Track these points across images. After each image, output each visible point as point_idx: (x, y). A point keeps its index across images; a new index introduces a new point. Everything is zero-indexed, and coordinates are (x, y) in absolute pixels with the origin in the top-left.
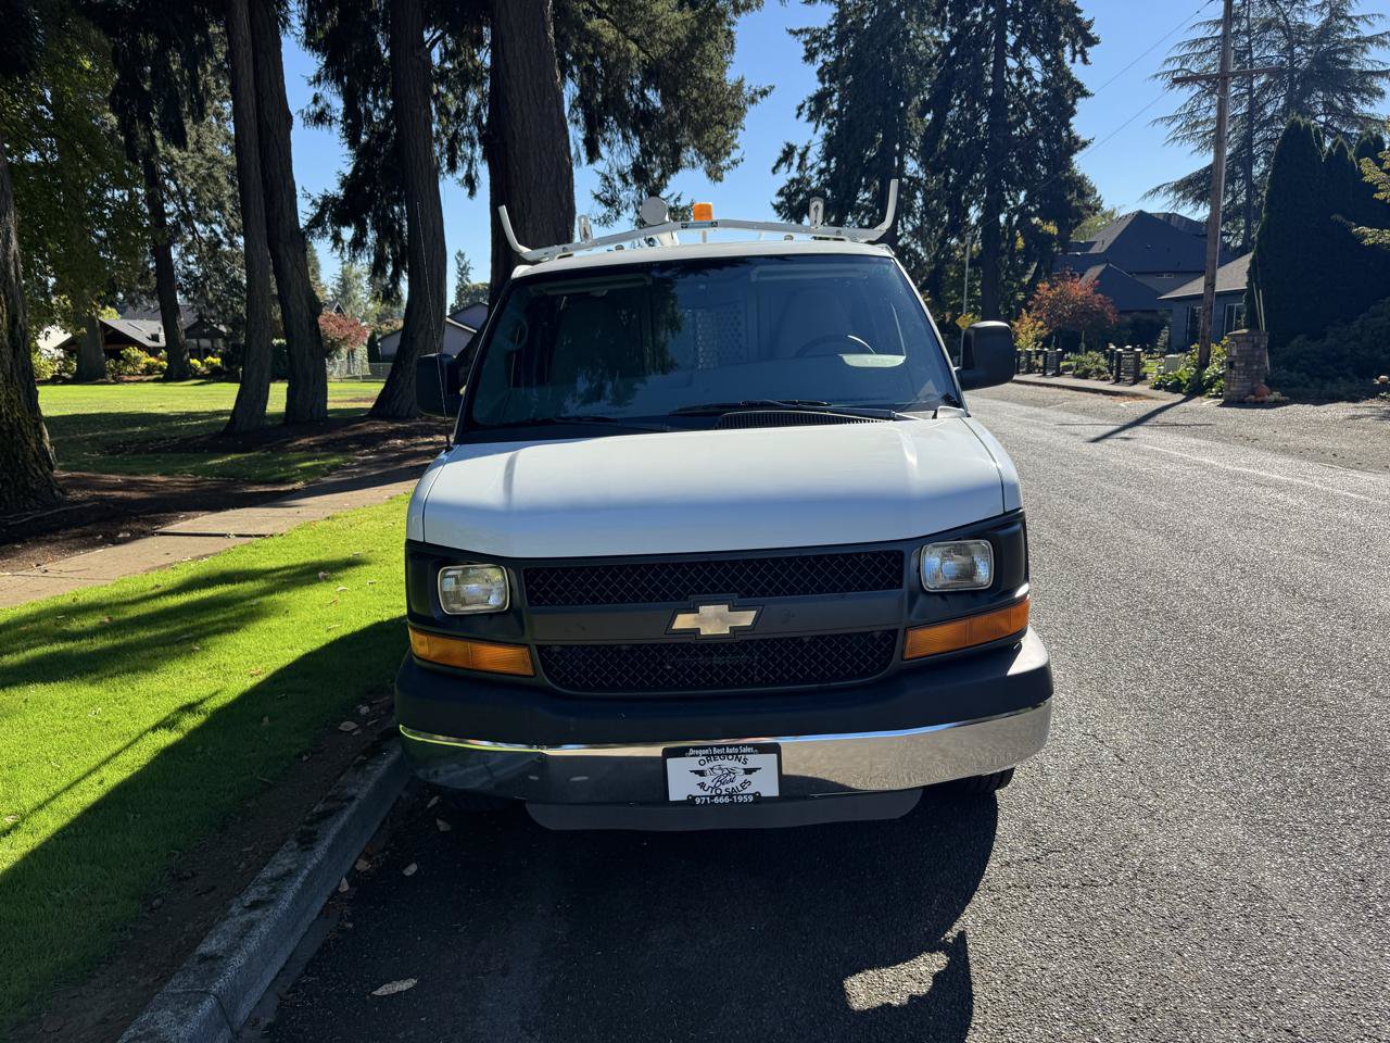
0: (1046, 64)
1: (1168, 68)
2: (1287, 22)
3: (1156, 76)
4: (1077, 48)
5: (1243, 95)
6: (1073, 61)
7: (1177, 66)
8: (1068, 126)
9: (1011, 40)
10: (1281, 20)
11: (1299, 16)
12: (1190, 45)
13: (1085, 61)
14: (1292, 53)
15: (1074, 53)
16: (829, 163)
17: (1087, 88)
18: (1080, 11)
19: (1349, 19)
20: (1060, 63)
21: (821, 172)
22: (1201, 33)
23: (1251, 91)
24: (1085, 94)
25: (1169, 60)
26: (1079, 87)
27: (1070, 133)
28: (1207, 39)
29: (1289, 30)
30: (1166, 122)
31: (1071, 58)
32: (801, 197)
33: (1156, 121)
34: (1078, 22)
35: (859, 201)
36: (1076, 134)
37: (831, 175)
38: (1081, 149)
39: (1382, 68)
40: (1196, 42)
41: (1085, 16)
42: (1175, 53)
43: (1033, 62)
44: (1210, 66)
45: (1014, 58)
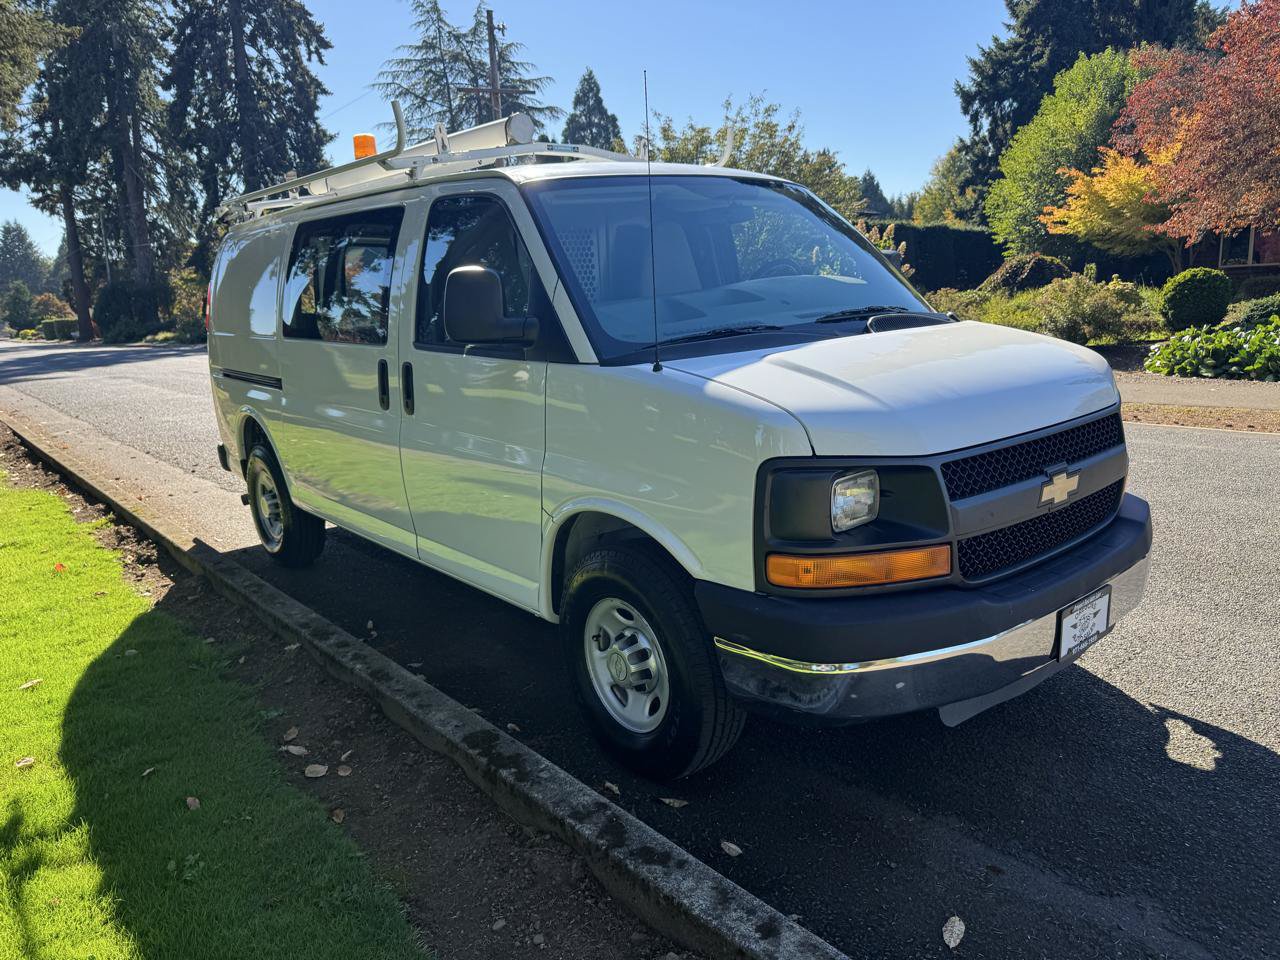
0: (284, 58)
1: (382, 80)
2: (470, 58)
3: (374, 85)
4: (312, 48)
5: (445, 112)
6: (309, 60)
7: (390, 80)
8: (314, 120)
9: (248, 29)
10: (465, 55)
11: (478, 55)
12: (398, 63)
13: (321, 61)
14: (477, 83)
15: (310, 53)
16: (42, 127)
17: (326, 86)
18: (311, 15)
19: (512, 63)
20: (298, 58)
21: (35, 135)
22: (405, 55)
23: (450, 110)
24: (325, 92)
25: (383, 73)
26: (319, 85)
27: (318, 126)
28: (409, 61)
29: (472, 62)
30: (387, 127)
31: (307, 57)
32: (12, 160)
33: (380, 124)
34: (310, 24)
35: (88, 172)
36: (323, 127)
37: (48, 139)
38: (328, 141)
39: (539, 106)
40: (402, 62)
41: (317, 20)
42: (386, 68)
43: (272, 54)
44: (416, 84)
45: (252, 46)
